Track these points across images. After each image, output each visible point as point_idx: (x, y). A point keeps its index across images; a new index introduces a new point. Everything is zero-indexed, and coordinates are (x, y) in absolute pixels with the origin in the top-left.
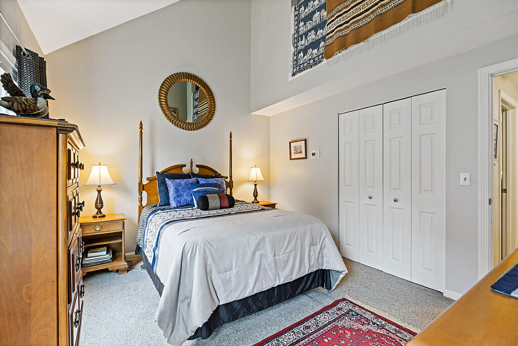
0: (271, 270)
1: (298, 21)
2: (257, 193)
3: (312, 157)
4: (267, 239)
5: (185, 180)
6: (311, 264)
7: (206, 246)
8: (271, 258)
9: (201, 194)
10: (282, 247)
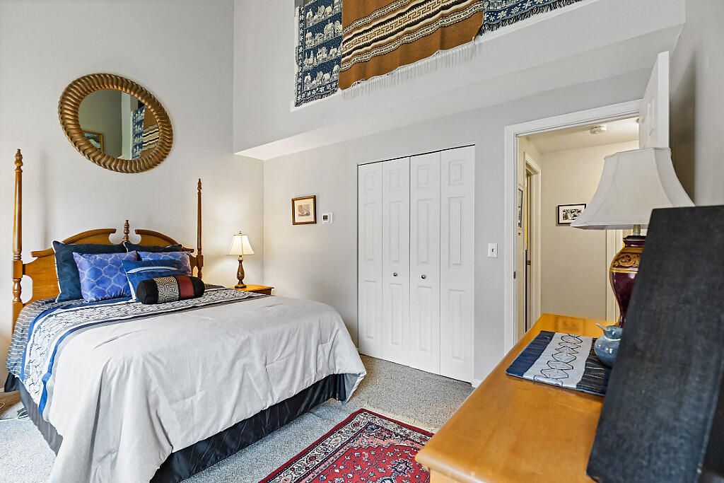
0: (259, 386)
1: (304, 29)
2: (243, 273)
3: (324, 222)
4: (254, 341)
5: (113, 255)
6: (319, 369)
7: (149, 361)
8: (259, 367)
9: (145, 278)
10: (277, 351)
